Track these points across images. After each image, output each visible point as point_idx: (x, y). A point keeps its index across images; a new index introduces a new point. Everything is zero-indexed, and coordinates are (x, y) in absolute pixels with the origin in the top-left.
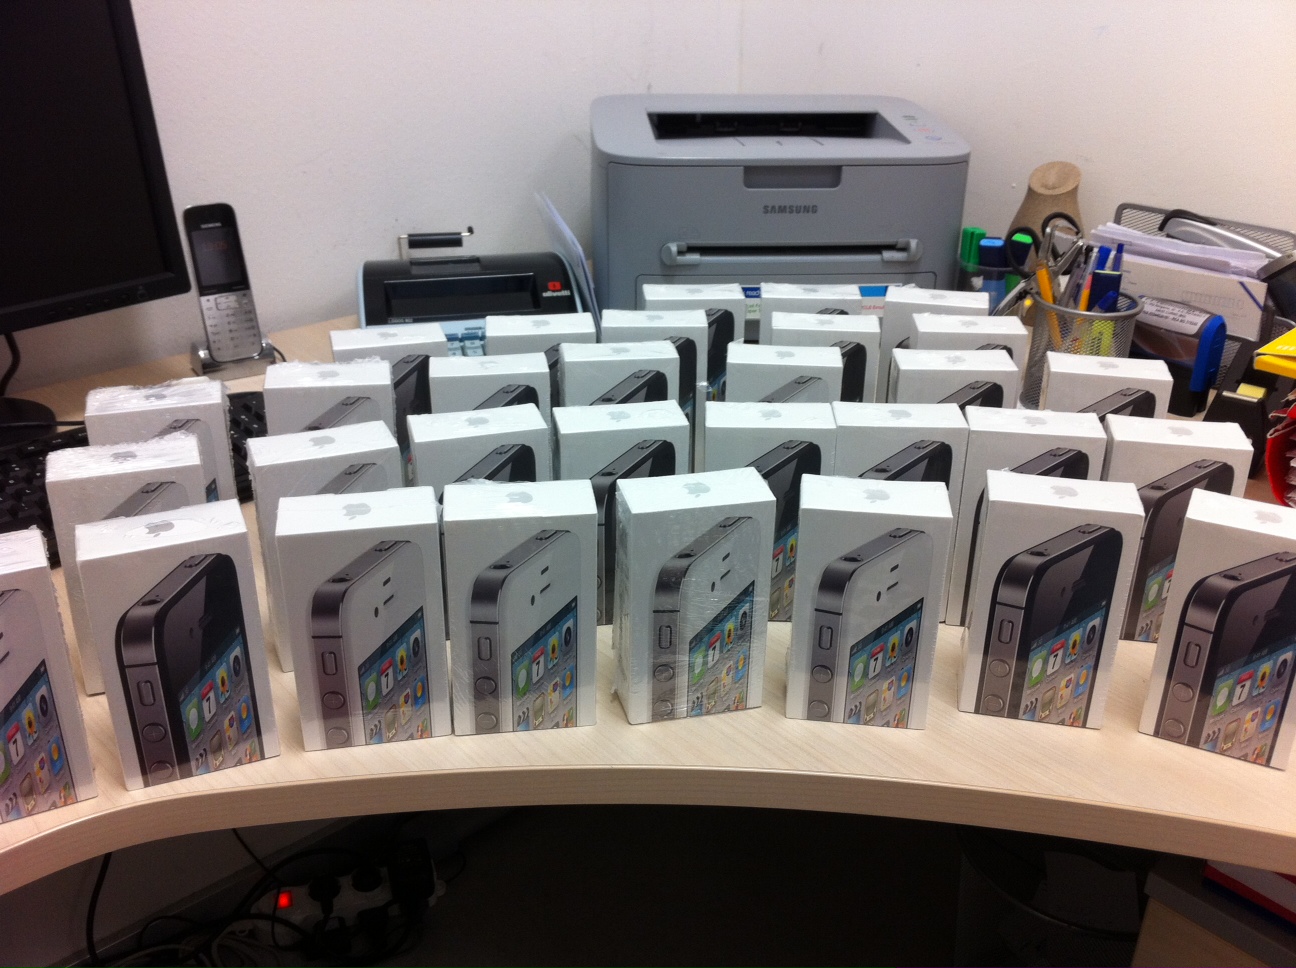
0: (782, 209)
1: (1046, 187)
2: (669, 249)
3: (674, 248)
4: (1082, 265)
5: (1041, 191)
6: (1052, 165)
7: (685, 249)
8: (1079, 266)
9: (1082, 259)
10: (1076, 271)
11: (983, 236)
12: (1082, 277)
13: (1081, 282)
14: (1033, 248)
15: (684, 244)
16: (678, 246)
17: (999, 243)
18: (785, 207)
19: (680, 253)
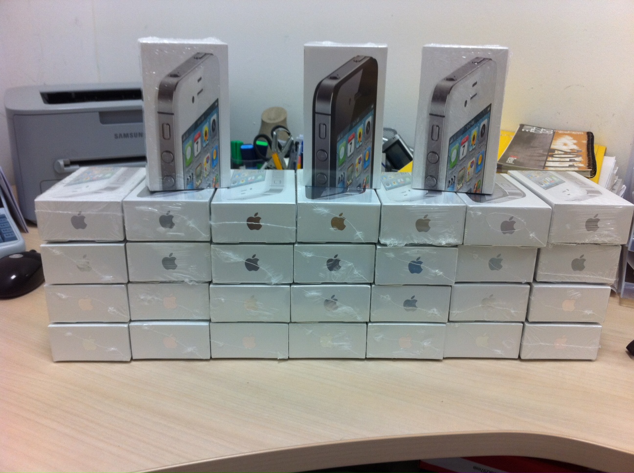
0: (126, 136)
1: (270, 119)
2: (59, 163)
3: (62, 163)
4: (295, 151)
5: (268, 121)
6: (271, 109)
7: (69, 163)
8: (293, 152)
9: (294, 147)
10: (292, 155)
11: (242, 144)
12: (296, 158)
13: (296, 161)
14: (269, 147)
15: (68, 161)
16: (64, 162)
17: (251, 147)
18: (127, 134)
19: (66, 165)
